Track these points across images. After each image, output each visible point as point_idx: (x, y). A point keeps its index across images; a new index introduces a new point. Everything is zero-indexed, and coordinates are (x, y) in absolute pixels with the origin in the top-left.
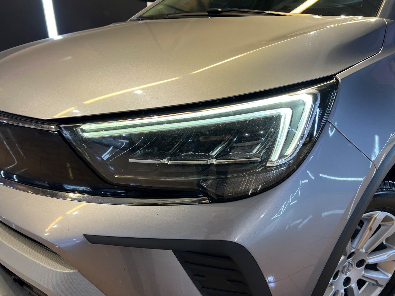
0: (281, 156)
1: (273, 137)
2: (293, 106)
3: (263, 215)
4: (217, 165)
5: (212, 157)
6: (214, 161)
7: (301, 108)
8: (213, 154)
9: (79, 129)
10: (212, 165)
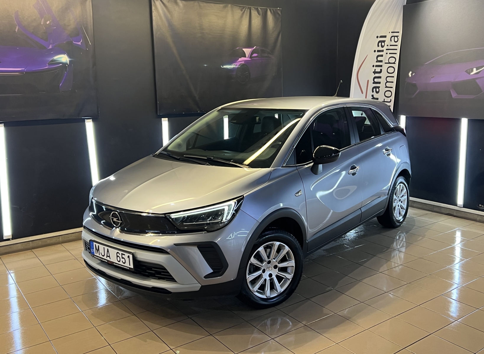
0: (226, 219)
1: (223, 214)
2: (229, 206)
3: (220, 239)
4: (209, 223)
5: (207, 221)
6: (208, 222)
7: (231, 206)
8: (208, 220)
9: (171, 216)
10: (208, 223)
